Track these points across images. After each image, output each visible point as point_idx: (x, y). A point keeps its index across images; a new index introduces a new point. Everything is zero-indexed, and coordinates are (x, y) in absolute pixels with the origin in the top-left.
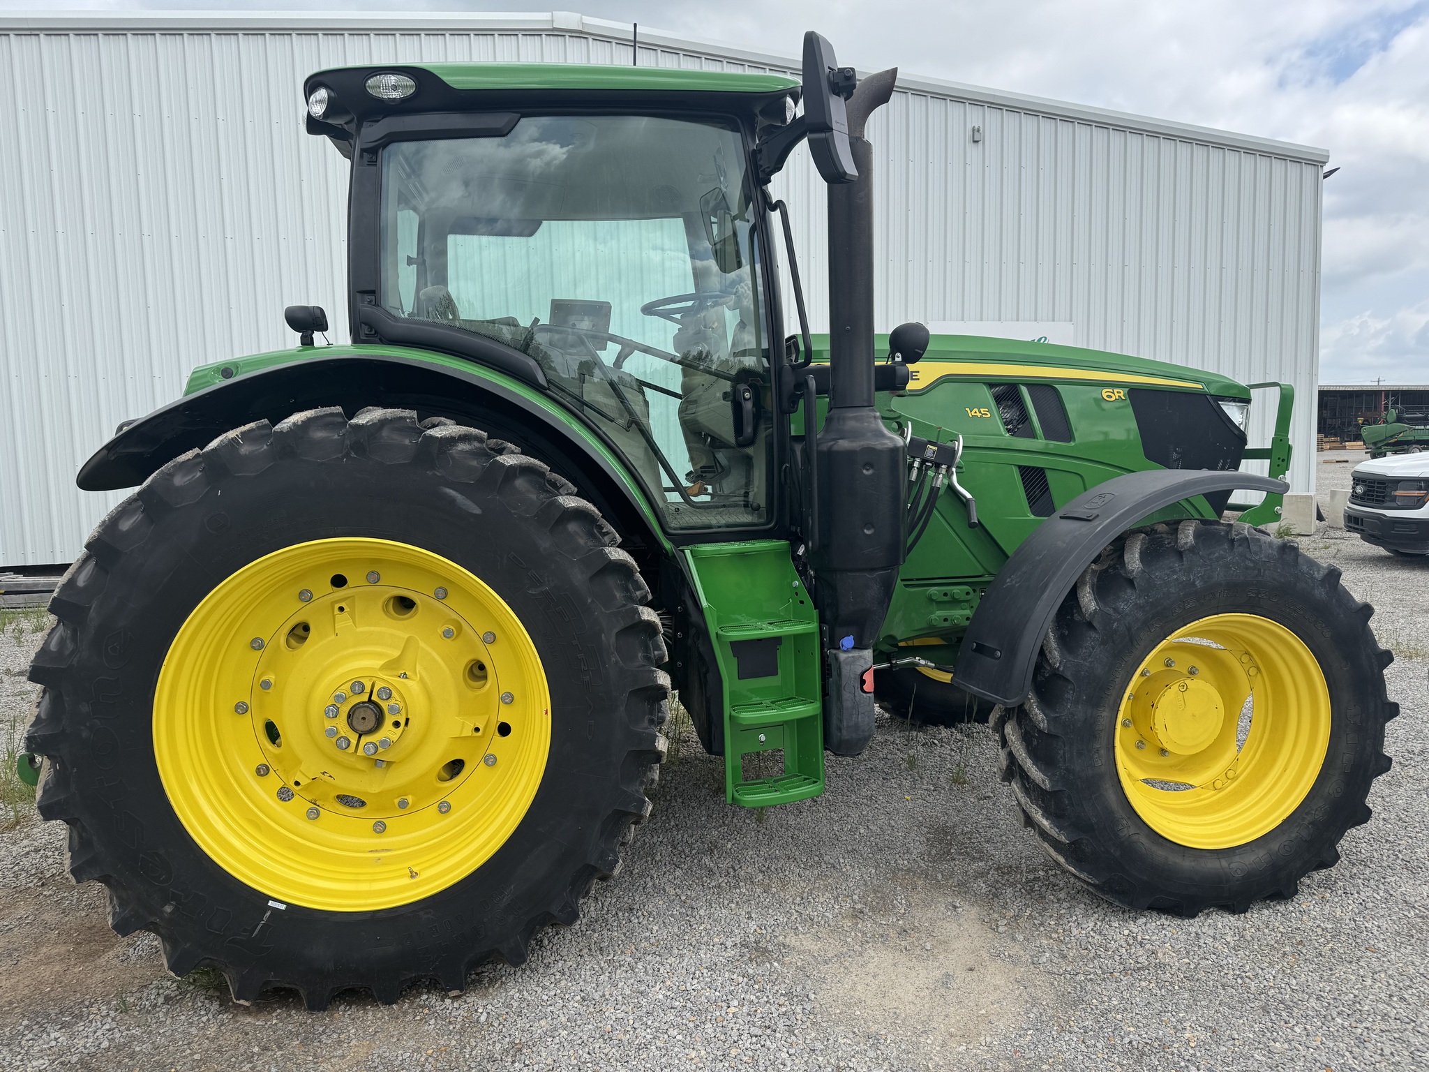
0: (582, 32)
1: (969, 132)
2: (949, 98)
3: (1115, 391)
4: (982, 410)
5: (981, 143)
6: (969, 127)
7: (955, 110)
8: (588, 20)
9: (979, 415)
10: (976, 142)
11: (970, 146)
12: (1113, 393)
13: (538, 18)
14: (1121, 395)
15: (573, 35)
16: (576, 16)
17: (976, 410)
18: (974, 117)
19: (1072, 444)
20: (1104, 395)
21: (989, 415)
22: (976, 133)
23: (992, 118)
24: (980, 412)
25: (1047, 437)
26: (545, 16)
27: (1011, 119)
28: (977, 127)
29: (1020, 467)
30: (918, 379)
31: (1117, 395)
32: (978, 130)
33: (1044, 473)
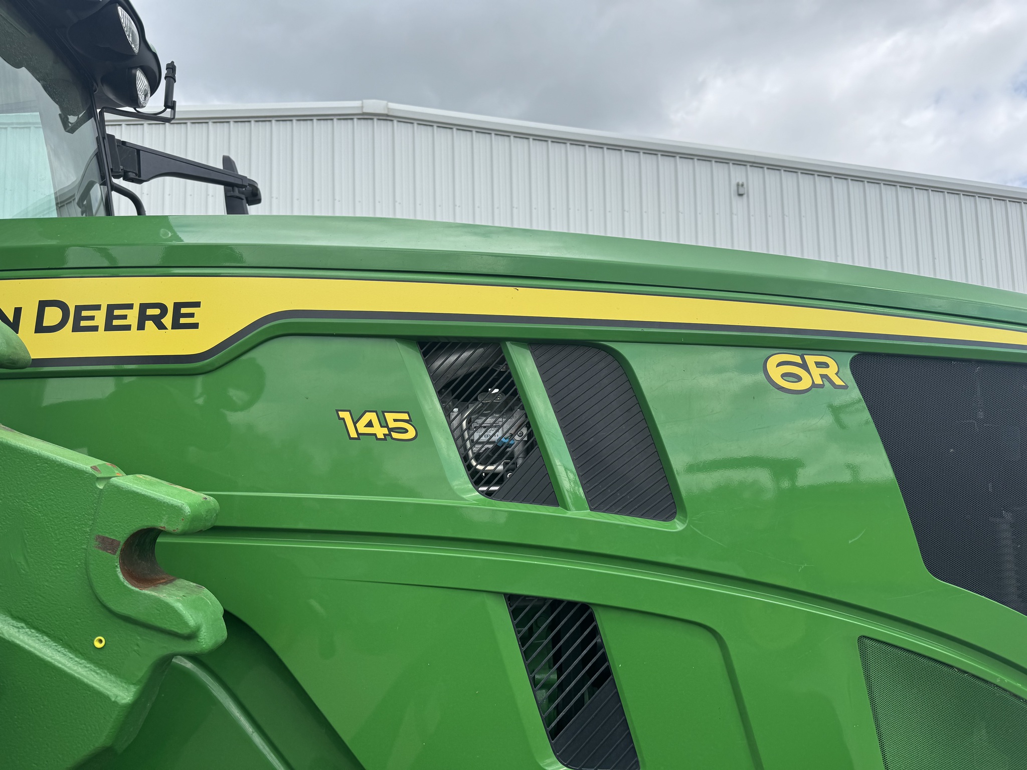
0: (387, 115)
1: (734, 188)
2: (714, 160)
3: (811, 360)
4: (390, 417)
5: (745, 196)
6: (734, 183)
7: (720, 171)
8: (393, 106)
9: (380, 432)
10: (741, 195)
11: (736, 200)
12: (804, 366)
13: (351, 105)
14: (831, 372)
15: (381, 118)
16: (384, 102)
17: (371, 416)
18: (738, 175)
19: (677, 525)
20: (775, 373)
21: (411, 434)
22: (740, 187)
23: (754, 178)
24: (384, 424)
25: (597, 502)
26: (357, 103)
27: (772, 177)
28: (740, 183)
29: (511, 598)
30: (195, 326)
31: (816, 372)
32: (742, 185)
33: (591, 619)
